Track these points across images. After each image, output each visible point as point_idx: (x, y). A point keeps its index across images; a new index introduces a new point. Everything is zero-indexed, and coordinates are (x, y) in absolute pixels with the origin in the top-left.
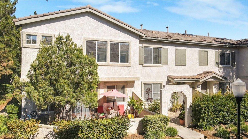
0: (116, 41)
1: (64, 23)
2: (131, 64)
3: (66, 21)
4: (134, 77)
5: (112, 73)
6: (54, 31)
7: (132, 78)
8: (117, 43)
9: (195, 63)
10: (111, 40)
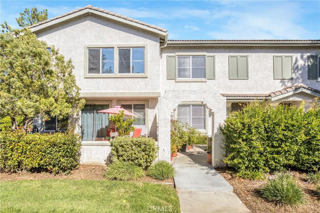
0: (126, 46)
1: (64, 31)
2: (147, 75)
3: (66, 29)
4: (152, 92)
5: (121, 87)
6: (54, 41)
7: (149, 93)
8: (128, 48)
9: (266, 76)
10: (118, 45)
